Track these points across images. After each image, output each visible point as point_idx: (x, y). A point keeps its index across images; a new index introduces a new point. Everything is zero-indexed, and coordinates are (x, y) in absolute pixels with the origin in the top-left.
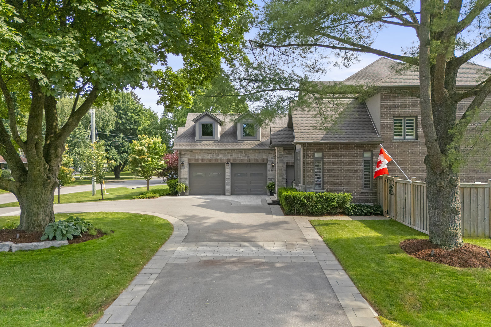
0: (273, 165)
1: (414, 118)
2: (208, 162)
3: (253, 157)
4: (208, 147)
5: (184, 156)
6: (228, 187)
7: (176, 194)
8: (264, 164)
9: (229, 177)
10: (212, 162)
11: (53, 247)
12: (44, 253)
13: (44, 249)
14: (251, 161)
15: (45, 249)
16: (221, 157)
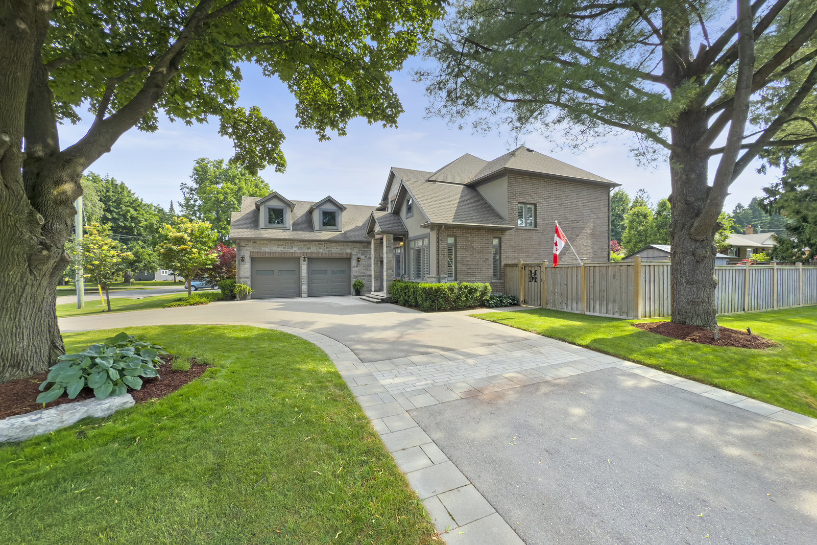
0: (358, 260)
1: (533, 207)
2: (278, 256)
3: (335, 250)
4: (279, 237)
5: (244, 249)
6: (304, 288)
7: (233, 298)
8: (348, 260)
9: (306, 275)
10: (283, 256)
11: (88, 421)
12: (64, 446)
13: (59, 431)
14: (333, 256)
15: (65, 429)
16: (296, 250)
